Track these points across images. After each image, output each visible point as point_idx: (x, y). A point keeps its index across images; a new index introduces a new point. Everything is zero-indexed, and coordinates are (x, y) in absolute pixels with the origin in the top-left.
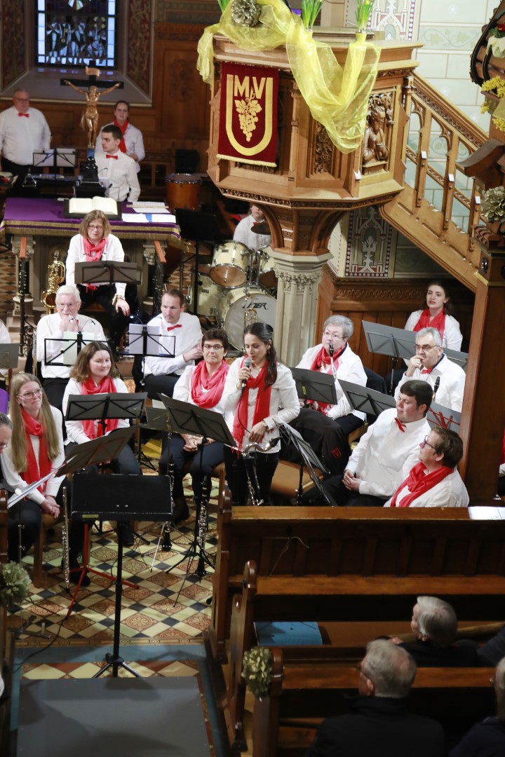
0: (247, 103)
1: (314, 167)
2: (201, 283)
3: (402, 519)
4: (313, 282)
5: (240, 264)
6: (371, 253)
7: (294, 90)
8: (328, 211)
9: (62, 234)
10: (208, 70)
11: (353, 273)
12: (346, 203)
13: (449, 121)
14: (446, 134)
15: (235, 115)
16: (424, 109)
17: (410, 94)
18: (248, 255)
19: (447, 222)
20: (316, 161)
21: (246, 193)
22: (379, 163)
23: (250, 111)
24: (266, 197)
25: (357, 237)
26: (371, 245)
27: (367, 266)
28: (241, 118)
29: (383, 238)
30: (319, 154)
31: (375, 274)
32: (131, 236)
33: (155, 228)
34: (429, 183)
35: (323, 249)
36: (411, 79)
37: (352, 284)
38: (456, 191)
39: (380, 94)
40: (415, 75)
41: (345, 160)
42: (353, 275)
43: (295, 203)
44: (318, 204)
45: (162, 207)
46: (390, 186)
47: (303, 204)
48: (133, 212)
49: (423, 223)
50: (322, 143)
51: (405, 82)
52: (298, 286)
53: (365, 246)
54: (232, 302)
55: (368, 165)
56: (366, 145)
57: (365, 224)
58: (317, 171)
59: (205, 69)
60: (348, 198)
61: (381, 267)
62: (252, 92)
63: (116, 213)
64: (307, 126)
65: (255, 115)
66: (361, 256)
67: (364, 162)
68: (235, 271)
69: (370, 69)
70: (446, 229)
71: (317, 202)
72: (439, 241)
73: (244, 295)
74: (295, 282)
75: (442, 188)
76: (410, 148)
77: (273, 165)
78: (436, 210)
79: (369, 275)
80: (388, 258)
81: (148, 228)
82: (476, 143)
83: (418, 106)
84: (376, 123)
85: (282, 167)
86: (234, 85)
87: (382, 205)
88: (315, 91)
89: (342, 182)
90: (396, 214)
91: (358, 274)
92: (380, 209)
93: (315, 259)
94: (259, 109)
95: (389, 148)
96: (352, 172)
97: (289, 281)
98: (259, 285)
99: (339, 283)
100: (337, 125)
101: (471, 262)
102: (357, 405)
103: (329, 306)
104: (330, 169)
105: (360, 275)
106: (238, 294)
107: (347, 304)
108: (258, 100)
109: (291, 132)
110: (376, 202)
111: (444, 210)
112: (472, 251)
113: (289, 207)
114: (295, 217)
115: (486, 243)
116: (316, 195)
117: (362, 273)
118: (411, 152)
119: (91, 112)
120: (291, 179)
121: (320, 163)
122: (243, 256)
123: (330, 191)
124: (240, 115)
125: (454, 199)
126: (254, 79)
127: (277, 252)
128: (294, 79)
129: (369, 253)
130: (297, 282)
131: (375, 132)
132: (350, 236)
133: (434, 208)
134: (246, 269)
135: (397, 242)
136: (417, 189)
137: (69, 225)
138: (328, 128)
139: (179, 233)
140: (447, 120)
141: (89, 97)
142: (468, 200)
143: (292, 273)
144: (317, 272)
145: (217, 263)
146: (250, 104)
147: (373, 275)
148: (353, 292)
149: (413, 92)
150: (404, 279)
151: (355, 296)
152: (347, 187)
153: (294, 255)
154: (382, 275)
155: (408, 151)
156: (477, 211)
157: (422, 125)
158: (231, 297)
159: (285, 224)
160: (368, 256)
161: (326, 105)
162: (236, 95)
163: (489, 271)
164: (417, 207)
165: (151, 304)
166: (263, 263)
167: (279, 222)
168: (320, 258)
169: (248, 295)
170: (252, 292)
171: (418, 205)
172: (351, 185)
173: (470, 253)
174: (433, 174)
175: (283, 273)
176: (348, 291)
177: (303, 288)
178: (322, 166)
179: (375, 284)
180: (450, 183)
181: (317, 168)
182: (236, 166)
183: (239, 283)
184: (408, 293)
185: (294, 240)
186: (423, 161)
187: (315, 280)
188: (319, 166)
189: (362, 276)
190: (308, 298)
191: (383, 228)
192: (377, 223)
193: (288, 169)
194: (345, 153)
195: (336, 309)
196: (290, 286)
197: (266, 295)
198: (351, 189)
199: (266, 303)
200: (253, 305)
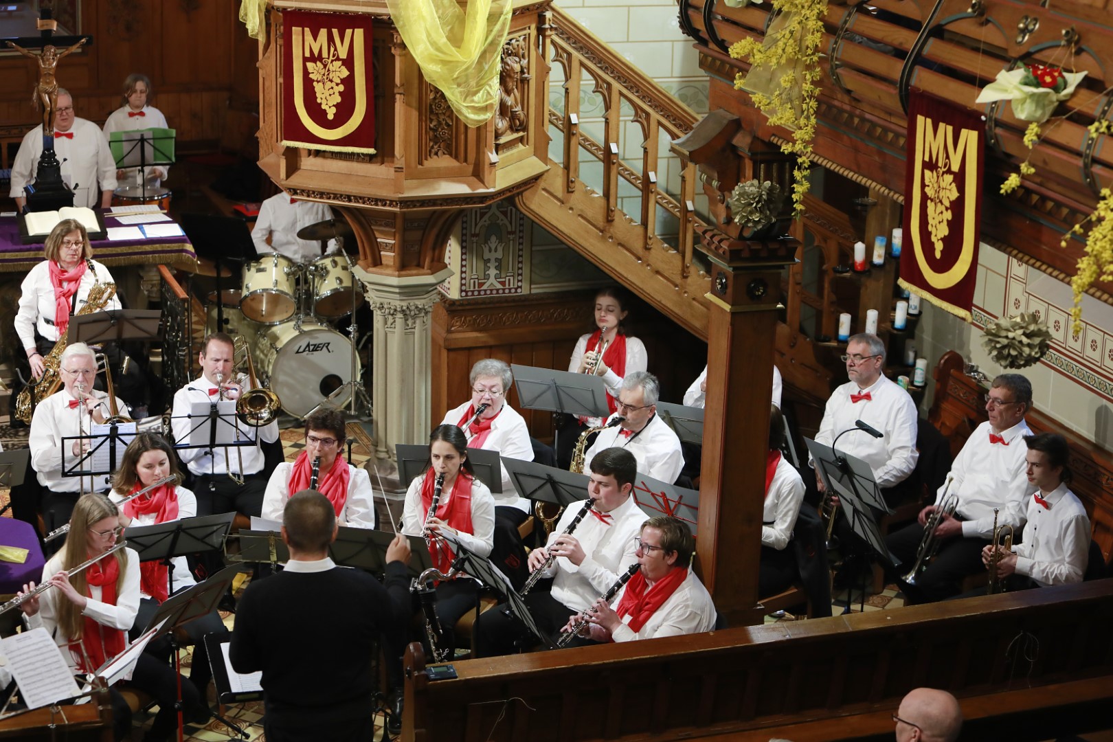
0: (325, 66)
1: (428, 149)
2: (227, 321)
4: (426, 313)
5: (286, 287)
6: (497, 260)
7: (395, 45)
8: (444, 212)
10: (257, 21)
11: (473, 292)
12: (478, 197)
13: (605, 69)
14: (601, 87)
15: (308, 83)
16: (569, 55)
17: (550, 35)
18: (294, 273)
19: (612, 211)
20: (430, 140)
21: (328, 193)
22: (516, 135)
23: (331, 77)
24: (361, 198)
25: (475, 239)
26: (495, 249)
27: (492, 280)
28: (318, 87)
29: (511, 237)
30: (434, 130)
31: (504, 290)
32: (122, 261)
33: (158, 247)
34: (582, 154)
35: (438, 264)
36: (549, 15)
37: (472, 307)
38: (621, 166)
39: (511, 40)
40: (553, 9)
41: (472, 136)
42: (473, 295)
43: (405, 202)
44: (439, 202)
45: (157, 213)
46: (532, 167)
47: (418, 204)
48: (119, 225)
49: (579, 215)
50: (437, 114)
51: (541, 19)
52: (406, 320)
53: (486, 250)
54: (279, 345)
55: (503, 140)
56: (498, 113)
57: (483, 219)
58: (432, 155)
59: (253, 22)
60: (482, 190)
61: (512, 278)
62: (332, 49)
63: (98, 230)
64: (415, 92)
65: (339, 81)
66: (481, 265)
67: (497, 135)
68: (276, 299)
69: (502, 8)
70: (612, 221)
71: (437, 200)
72: (603, 238)
73: (297, 333)
74: (401, 316)
75: (602, 165)
76: (553, 110)
77: (372, 151)
78: (596, 195)
79: (494, 292)
80: (520, 265)
81: (148, 248)
82: (644, 97)
83: (560, 51)
84: (508, 79)
85: (384, 153)
86: (303, 41)
87: (521, 193)
88: (428, 44)
89: (471, 168)
90: (542, 206)
91: (479, 291)
92: (517, 199)
93: (429, 279)
94: (345, 73)
95: (526, 113)
96: (484, 153)
97: (392, 315)
98: (315, 316)
99: (453, 308)
100: (460, 89)
101: (648, 265)
102: (528, 492)
103: (442, 343)
104: (452, 151)
105: (482, 293)
106: (286, 332)
107: (469, 338)
108: (343, 60)
109: (394, 102)
110: (515, 191)
111: (607, 194)
112: (650, 249)
113: (397, 209)
114: (399, 222)
115: (724, 253)
116: (435, 190)
117: (485, 291)
118: (554, 115)
119: (48, 83)
120: (399, 169)
121: (436, 143)
122: (288, 274)
123: (454, 181)
124: (315, 83)
125: (621, 179)
126: (335, 31)
127: (373, 273)
128: (395, 29)
129: (493, 260)
130: (405, 315)
131: (508, 92)
132: (464, 238)
133: (593, 192)
134: (295, 293)
135: (532, 241)
136: (567, 167)
137: (26, 255)
138: (447, 94)
139: (193, 251)
140: (601, 68)
141: (43, 61)
142: (638, 178)
143: (397, 302)
145: (251, 290)
146: (330, 66)
147: (501, 291)
148: (475, 320)
149: (553, 32)
150: (545, 293)
151: (479, 324)
152: (478, 173)
153: (399, 276)
154: (513, 291)
155: (552, 114)
156: (652, 192)
157: (568, 77)
158: (275, 338)
159: (382, 232)
160: (492, 265)
161: (444, 62)
162: (307, 54)
164: (569, 192)
165: (160, 359)
166: (318, 283)
167: (372, 230)
168: (435, 278)
169: (302, 333)
170: (306, 328)
171: (570, 190)
172: (484, 172)
173: (647, 253)
174: (588, 144)
175: (382, 304)
176: (468, 319)
177: (414, 323)
178: (439, 147)
179: (505, 305)
180: (612, 156)
181: (433, 150)
182: (309, 155)
183: (285, 316)
184: (553, 314)
185: (399, 254)
186: (573, 127)
187: (430, 310)
188: (435, 147)
189: (485, 294)
190: (421, 337)
191: (511, 223)
192: (502, 216)
193: (393, 155)
194: (473, 127)
195: (452, 347)
196: (394, 321)
197: (329, 330)
198: (483, 175)
199: (329, 344)
200: (311, 348)
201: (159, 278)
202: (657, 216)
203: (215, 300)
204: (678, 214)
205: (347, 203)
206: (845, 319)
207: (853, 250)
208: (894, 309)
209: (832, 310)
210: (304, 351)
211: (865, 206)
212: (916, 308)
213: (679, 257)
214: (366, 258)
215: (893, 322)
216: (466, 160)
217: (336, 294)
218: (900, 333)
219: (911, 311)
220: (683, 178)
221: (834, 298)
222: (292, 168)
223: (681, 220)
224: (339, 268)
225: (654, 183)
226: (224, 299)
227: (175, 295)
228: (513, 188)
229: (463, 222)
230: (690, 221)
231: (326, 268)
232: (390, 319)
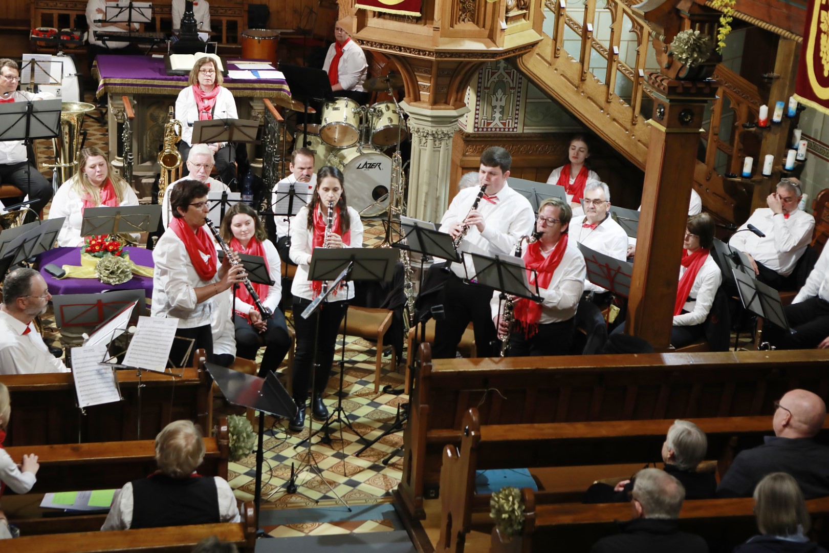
1: (458, 17)
2: (310, 143)
3: (599, 366)
4: (449, 137)
5: (353, 122)
6: (501, 107)
9: (165, 93)
11: (483, 128)
12: (491, 53)
18: (359, 113)
19: (585, 73)
20: (460, 10)
21: (386, 45)
22: (521, 12)
24: (408, 49)
25: (487, 91)
26: (500, 100)
27: (497, 121)
29: (512, 91)
30: (463, 3)
31: (504, 129)
32: (238, 93)
33: (264, 86)
34: (567, 33)
35: (460, 103)
37: (481, 139)
38: (594, 40)
41: (489, 8)
42: (483, 131)
43: (440, 53)
44: (463, 55)
45: (266, 65)
46: (530, 36)
47: (448, 56)
48: (237, 69)
49: (562, 75)
52: (435, 141)
53: (494, 99)
54: (346, 162)
55: (511, 14)
57: (494, 77)
58: (461, 20)
60: (494, 48)
61: (510, 121)
66: (490, 110)
67: (507, 11)
68: (345, 129)
70: (584, 80)
71: (462, 53)
72: (577, 92)
73: (359, 154)
74: (432, 138)
75: (581, 39)
77: (418, 14)
78: (575, 61)
79: (498, 130)
80: (517, 112)
81: (257, 86)
85: (426, 17)
87: (521, 56)
89: (487, 32)
90: (534, 65)
91: (487, 128)
92: (518, 60)
93: (453, 113)
96: (497, 21)
97: (426, 137)
98: (372, 144)
99: (468, 139)
103: (458, 163)
104: (475, 19)
105: (489, 130)
106: (350, 154)
110: (517, 53)
111: (582, 61)
112: (610, 102)
113: (433, 58)
114: (434, 69)
115: (664, 89)
116: (461, 46)
117: (491, 128)
120: (436, 29)
121: (464, 13)
122: (355, 113)
123: (475, 41)
125: (593, 50)
127: (413, 106)
129: (498, 107)
130: (434, 137)
132: (479, 90)
133: (572, 58)
134: (359, 127)
135: (527, 94)
136: (555, 39)
137: (173, 83)
139: (289, 90)
142: (605, 50)
143: (429, 128)
144: (454, 127)
145: (329, 121)
147: (502, 130)
150: (533, 133)
152: (492, 37)
153: (432, 109)
154: (511, 130)
158: (343, 157)
159: (422, 77)
160: (498, 110)
163: (666, 117)
164: (555, 57)
165: (261, 166)
166: (375, 120)
167: (415, 75)
168: (457, 113)
169: (362, 154)
170: (365, 152)
171: (556, 56)
172: (496, 35)
173: (608, 105)
174: (571, 24)
175: (418, 129)
176: (478, 147)
177: (441, 144)
178: (466, 15)
179: (505, 139)
180: (588, 33)
181: (461, 18)
182: (374, 16)
183: (352, 143)
184: (538, 148)
185: (432, 93)
186: (561, 10)
187: (452, 135)
188: (463, 15)
189: (491, 131)
190: (444, 154)
191: (513, 81)
192: (506, 76)
193: (433, 19)
194: (490, 2)
195: (466, 166)
196: (427, 142)
197: (381, 154)
198: (496, 38)
199: (380, 164)
200: (368, 166)
201: (263, 108)
202: (617, 81)
203: (303, 129)
204: (632, 78)
205: (398, 52)
206: (749, 161)
207: (758, 112)
208: (786, 156)
209: (740, 155)
210: (363, 167)
211: (771, 79)
212: (802, 156)
213: (631, 110)
214: (409, 96)
215: (784, 165)
216: (484, 27)
217: (387, 130)
218: (789, 173)
219: (799, 158)
220: (638, 52)
221: (741, 146)
222: (361, 25)
223: (634, 83)
224: (390, 112)
225: (617, 54)
226: (308, 130)
227: (275, 118)
228: (516, 49)
229: (479, 74)
230: (640, 84)
231: (381, 111)
232: (424, 140)
